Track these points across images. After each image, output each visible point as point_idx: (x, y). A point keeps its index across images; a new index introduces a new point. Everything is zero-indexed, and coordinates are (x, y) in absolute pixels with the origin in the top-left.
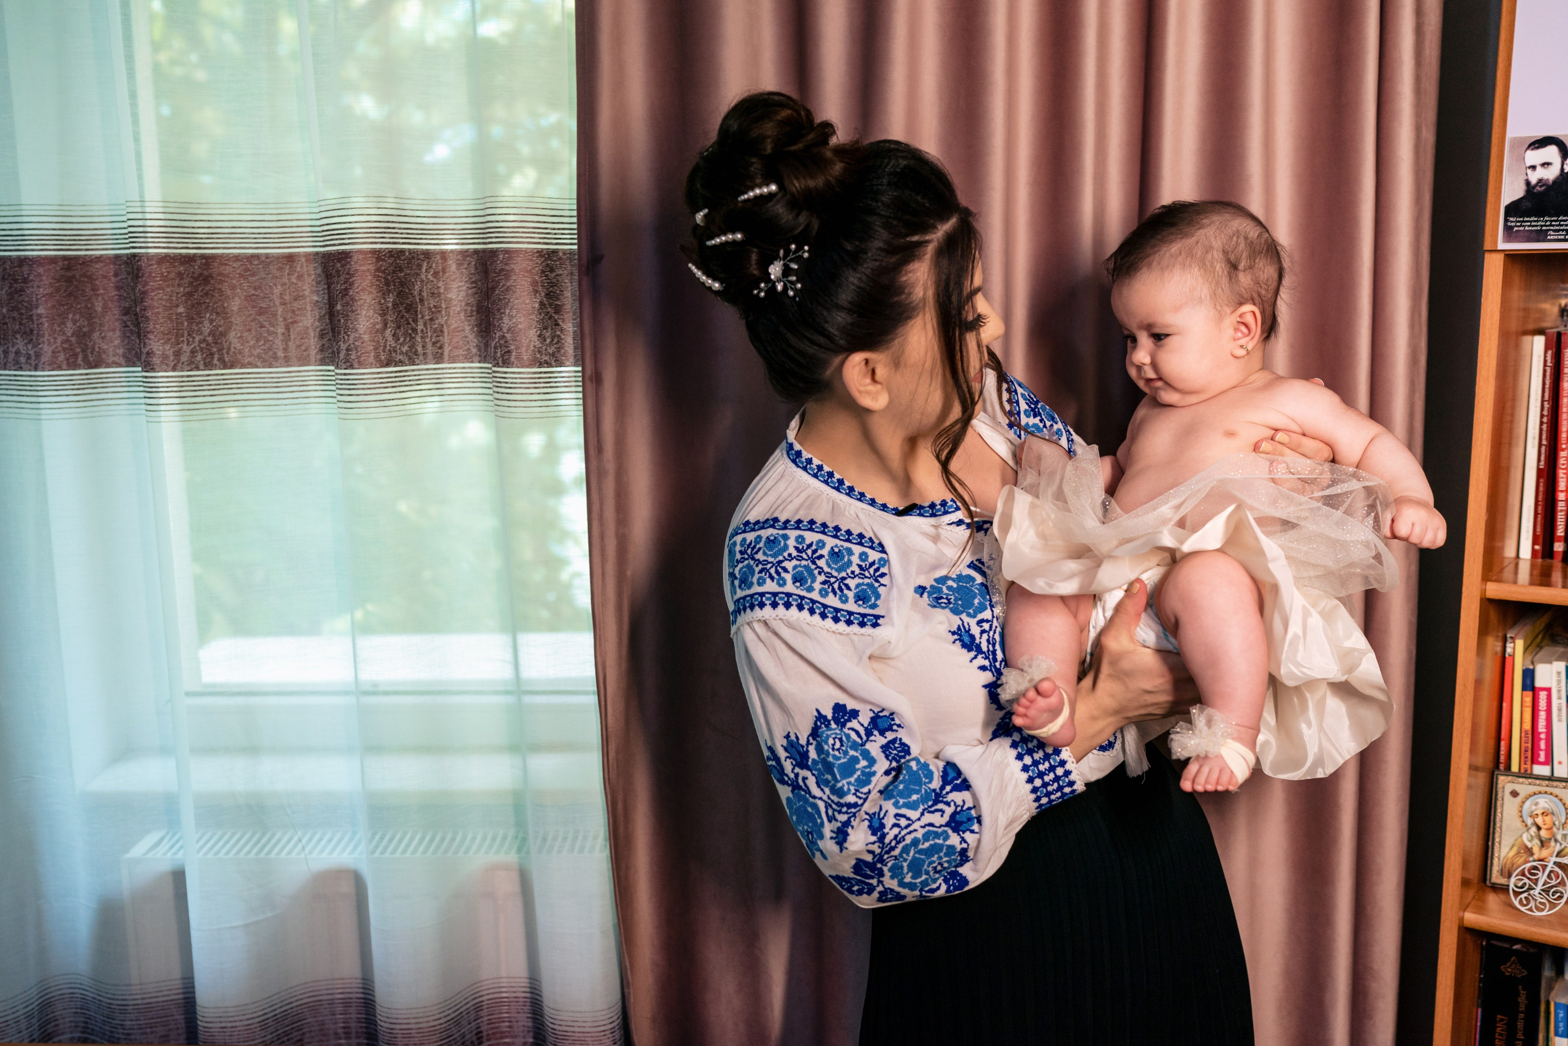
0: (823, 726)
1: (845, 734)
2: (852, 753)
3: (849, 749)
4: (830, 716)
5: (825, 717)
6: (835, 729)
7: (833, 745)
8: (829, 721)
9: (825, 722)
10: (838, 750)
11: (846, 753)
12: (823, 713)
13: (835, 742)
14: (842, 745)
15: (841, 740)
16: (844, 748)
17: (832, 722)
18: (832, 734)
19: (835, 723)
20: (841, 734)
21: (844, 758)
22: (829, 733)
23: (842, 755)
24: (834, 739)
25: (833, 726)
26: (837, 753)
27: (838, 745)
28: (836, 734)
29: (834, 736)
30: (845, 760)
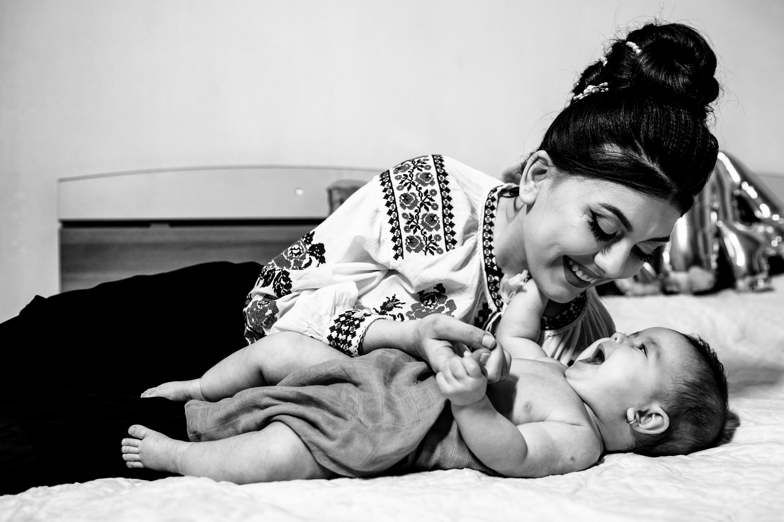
0: (305, 239)
1: (304, 255)
2: (292, 262)
3: (294, 259)
4: (313, 242)
5: (311, 240)
6: (306, 249)
7: (294, 249)
8: (310, 243)
9: (308, 240)
10: (292, 252)
11: (291, 258)
12: (314, 237)
13: (297, 250)
14: (296, 255)
15: (299, 253)
16: (294, 256)
17: (310, 245)
18: (301, 246)
19: (310, 248)
20: (303, 252)
21: (287, 257)
22: (301, 244)
23: (289, 256)
24: (299, 248)
25: (308, 246)
26: (290, 252)
27: (295, 252)
28: (303, 249)
29: (301, 248)
30: (286, 259)
